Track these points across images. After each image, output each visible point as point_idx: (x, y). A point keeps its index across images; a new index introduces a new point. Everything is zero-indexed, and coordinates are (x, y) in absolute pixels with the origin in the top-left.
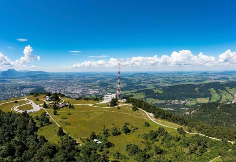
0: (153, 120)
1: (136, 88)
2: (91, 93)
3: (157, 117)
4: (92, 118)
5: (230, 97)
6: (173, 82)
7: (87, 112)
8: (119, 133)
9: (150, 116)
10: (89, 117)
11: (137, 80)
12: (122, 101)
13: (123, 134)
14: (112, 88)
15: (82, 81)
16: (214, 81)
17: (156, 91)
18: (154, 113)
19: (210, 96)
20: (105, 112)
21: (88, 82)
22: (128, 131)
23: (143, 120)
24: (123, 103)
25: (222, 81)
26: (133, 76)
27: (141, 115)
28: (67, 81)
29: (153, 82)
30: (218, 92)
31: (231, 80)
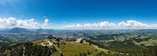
0: (98, 48)
1: (87, 36)
2: (70, 38)
3: (99, 47)
4: (74, 49)
5: (121, 39)
6: (100, 33)
7: (71, 46)
8: (86, 55)
9: (96, 47)
10: (73, 48)
11: (87, 33)
12: (84, 41)
13: (88, 55)
14: (78, 36)
15: (66, 33)
16: (115, 33)
17: (94, 37)
18: (98, 46)
19: (114, 39)
20: (78, 46)
21: (69, 33)
22: (89, 54)
23: (94, 49)
24: (85, 42)
25: (118, 33)
26: (85, 31)
27: (93, 47)
28: (61, 33)
29: (93, 34)
30: (116, 37)
31: (121, 33)
